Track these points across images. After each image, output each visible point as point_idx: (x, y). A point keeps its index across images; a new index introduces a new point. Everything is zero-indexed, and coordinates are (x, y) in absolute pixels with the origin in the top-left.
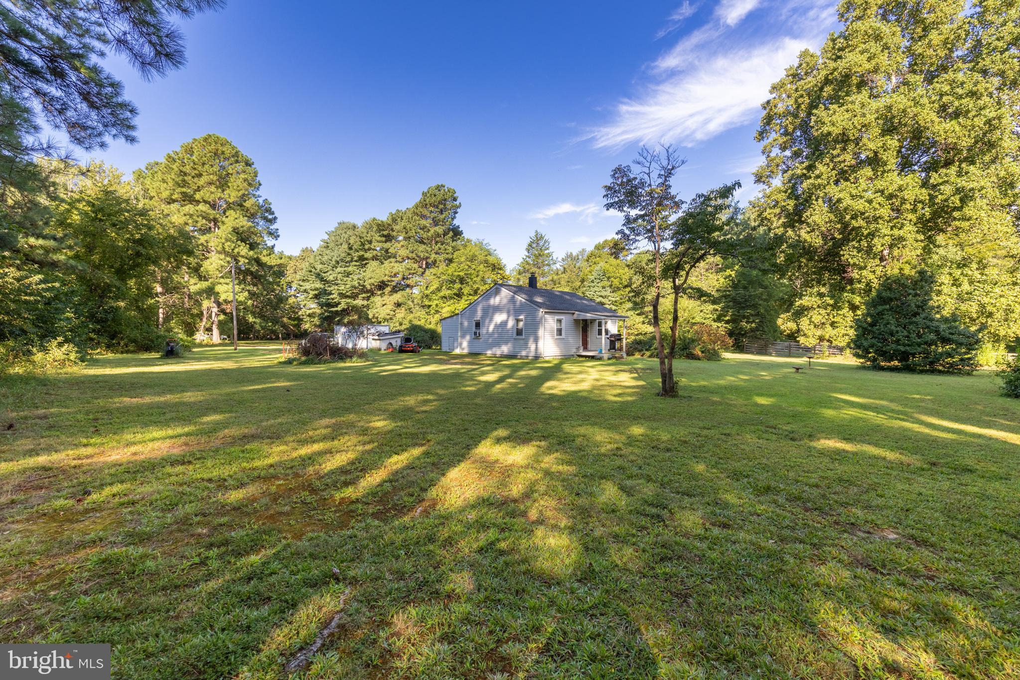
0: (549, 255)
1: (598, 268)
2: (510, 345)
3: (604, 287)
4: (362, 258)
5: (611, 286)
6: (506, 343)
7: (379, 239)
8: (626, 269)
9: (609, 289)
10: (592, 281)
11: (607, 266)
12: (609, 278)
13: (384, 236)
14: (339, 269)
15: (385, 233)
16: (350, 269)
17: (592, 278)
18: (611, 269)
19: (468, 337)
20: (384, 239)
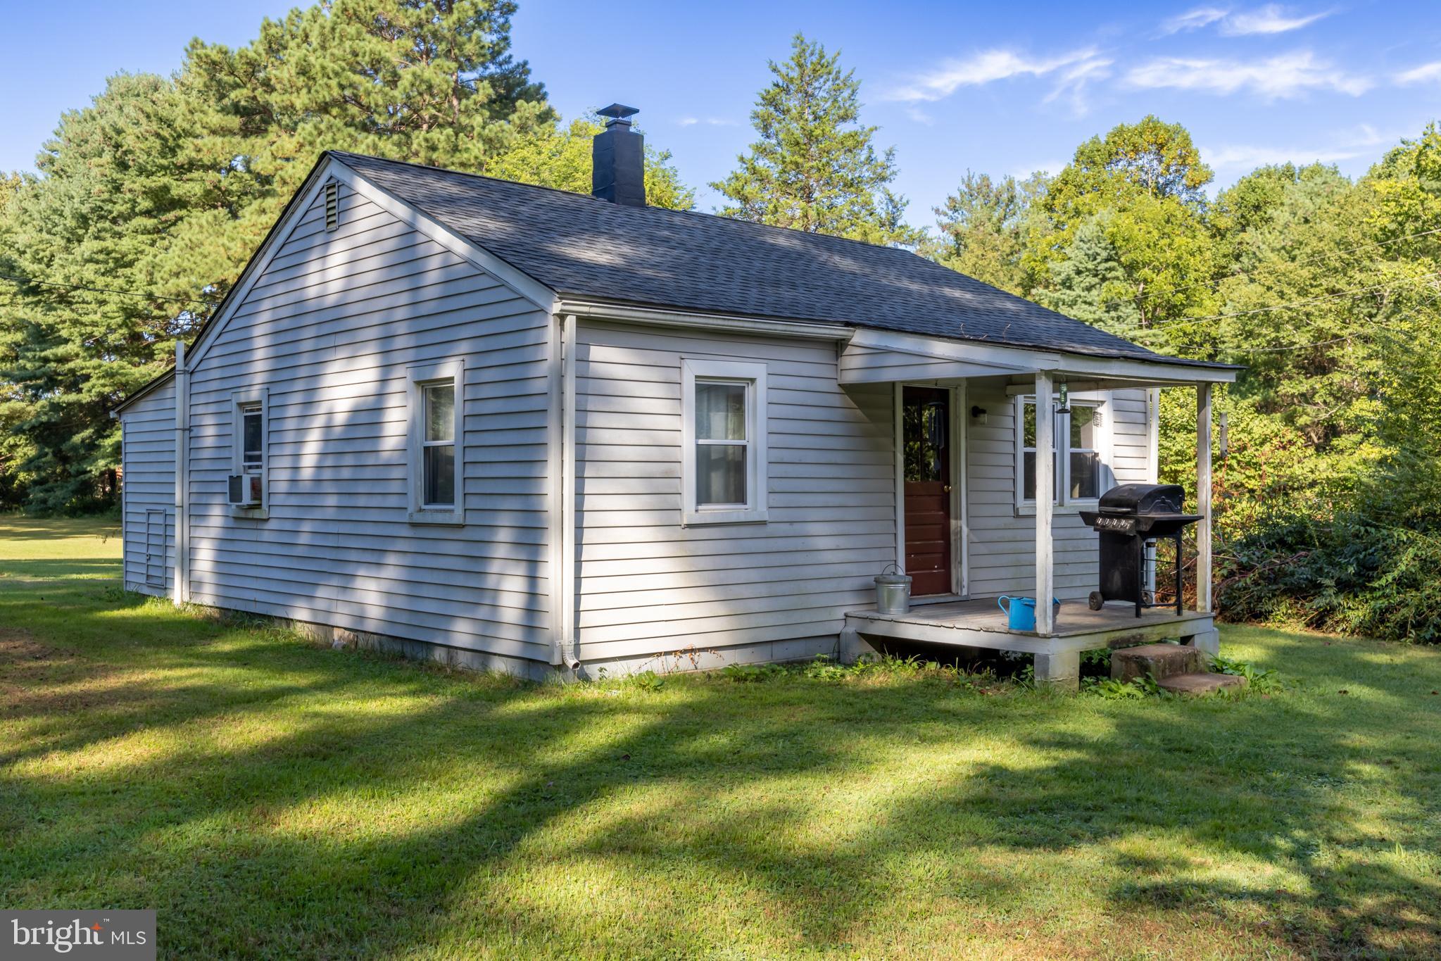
0: (854, 143)
1: (1087, 228)
2: (393, 569)
3: (1111, 306)
4: (164, 203)
5: (1140, 302)
6: (375, 557)
7: (215, 119)
8: (1203, 237)
9: (1134, 315)
10: (1067, 284)
11: (1126, 221)
12: (1131, 268)
13: (237, 109)
14: (89, 246)
15: (239, 95)
16: (126, 244)
17: (1067, 268)
18: (1139, 233)
19: (217, 516)
20: (235, 122)
